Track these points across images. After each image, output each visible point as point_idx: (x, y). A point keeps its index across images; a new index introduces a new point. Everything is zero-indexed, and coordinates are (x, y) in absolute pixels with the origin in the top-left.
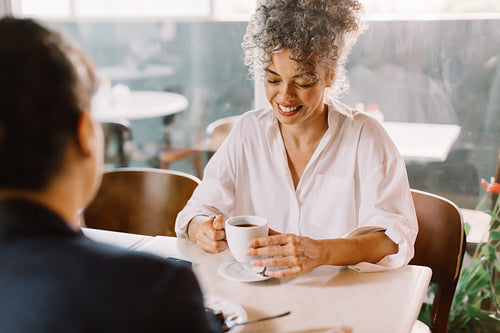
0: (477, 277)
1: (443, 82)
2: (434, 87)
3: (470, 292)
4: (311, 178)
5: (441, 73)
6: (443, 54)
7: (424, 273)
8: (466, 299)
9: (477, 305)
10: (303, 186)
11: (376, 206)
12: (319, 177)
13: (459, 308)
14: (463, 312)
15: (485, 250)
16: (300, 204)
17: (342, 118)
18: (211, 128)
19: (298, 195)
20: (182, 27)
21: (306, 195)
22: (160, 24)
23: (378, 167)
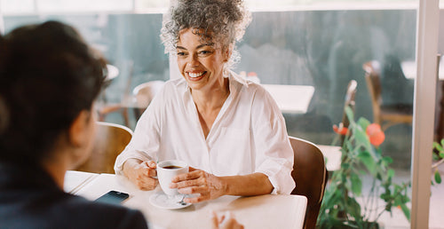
0: (334, 195)
1: (307, 57)
2: (300, 62)
3: (330, 207)
4: (217, 131)
5: (306, 51)
6: (308, 37)
7: (302, 201)
8: (327, 211)
9: (335, 215)
10: (211, 137)
11: (266, 153)
12: (223, 130)
13: (323, 219)
14: (326, 221)
15: (339, 176)
16: (209, 149)
17: (240, 86)
18: (136, 90)
19: (207, 142)
20: (112, 18)
21: (213, 142)
22: (96, 16)
23: (267, 123)
